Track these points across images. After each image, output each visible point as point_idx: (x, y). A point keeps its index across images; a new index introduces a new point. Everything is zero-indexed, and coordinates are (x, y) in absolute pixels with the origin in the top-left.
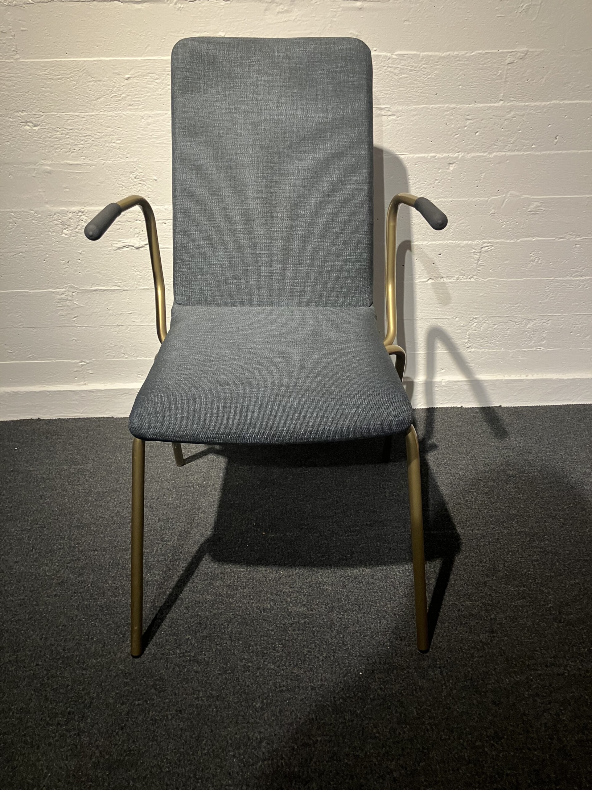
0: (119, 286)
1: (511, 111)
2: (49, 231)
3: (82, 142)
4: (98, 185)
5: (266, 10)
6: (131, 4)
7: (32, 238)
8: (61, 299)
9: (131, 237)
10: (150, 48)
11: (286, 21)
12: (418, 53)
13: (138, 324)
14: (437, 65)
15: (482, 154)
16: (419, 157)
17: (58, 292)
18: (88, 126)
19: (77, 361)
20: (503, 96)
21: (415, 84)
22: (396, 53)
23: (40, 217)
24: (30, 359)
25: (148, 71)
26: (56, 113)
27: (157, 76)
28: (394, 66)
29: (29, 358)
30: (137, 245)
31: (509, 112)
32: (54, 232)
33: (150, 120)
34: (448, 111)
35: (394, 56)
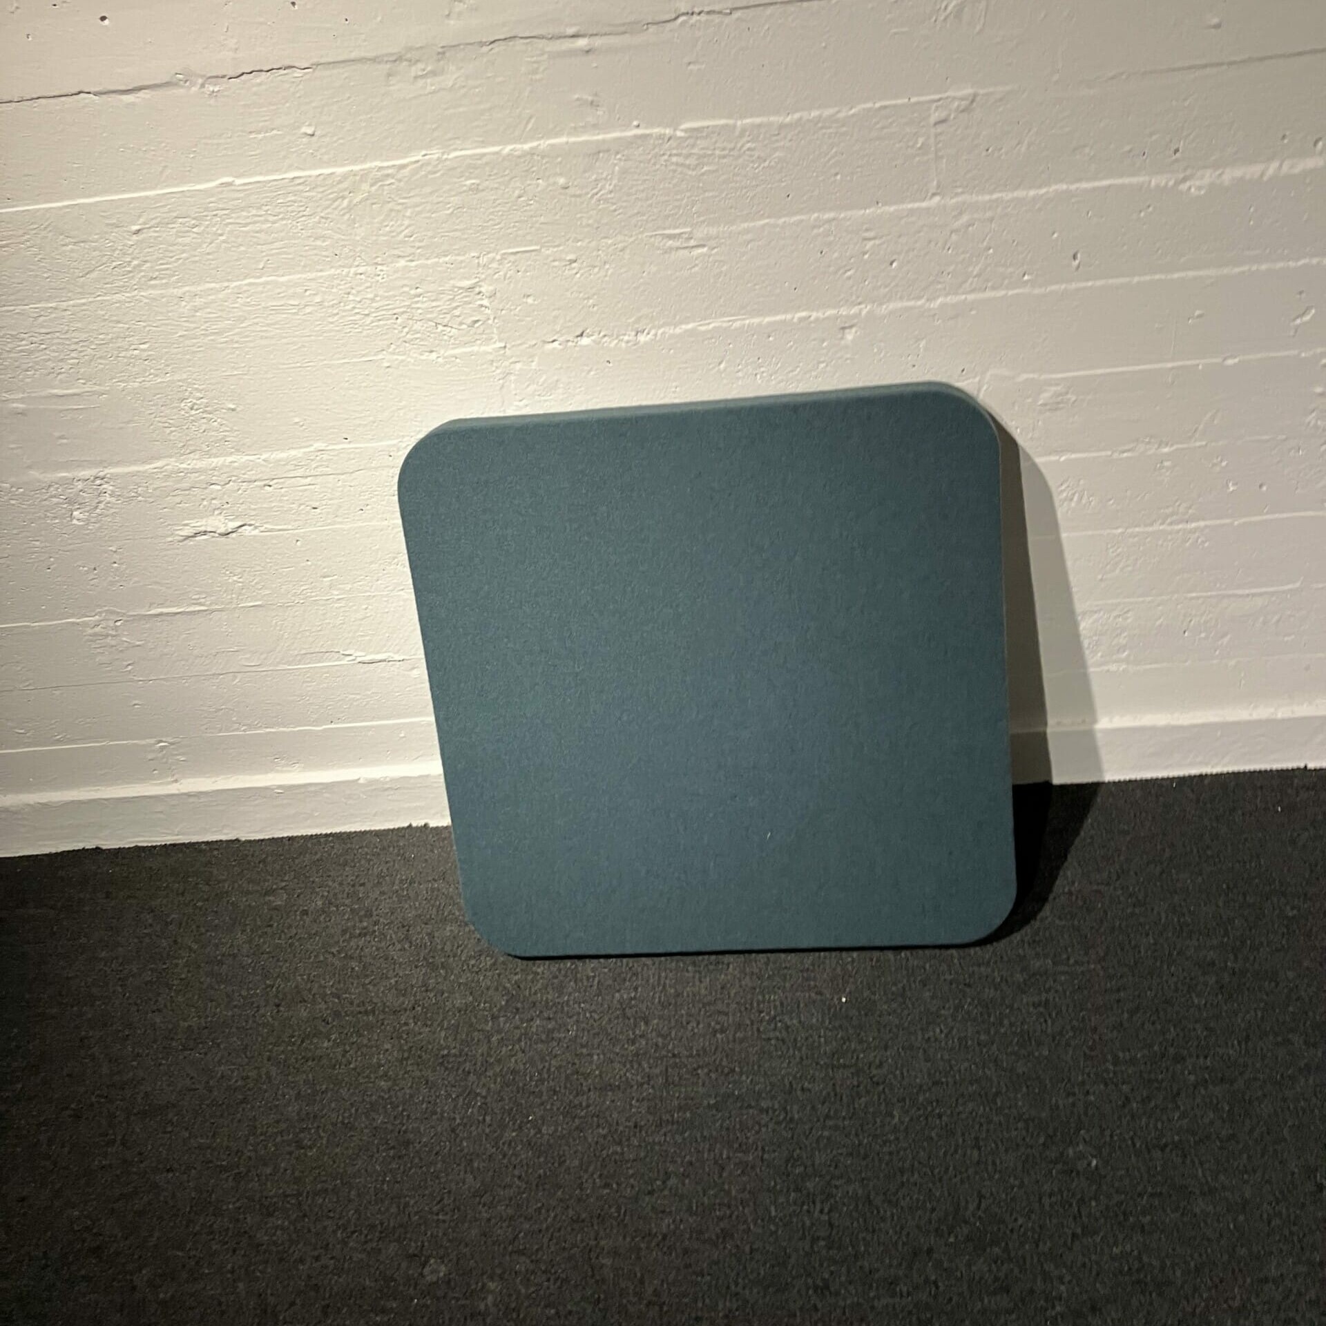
0: (201, 604)
1: (961, 213)
2: (46, 516)
3: (74, 354)
4: (121, 428)
5: (389, 75)
6: (113, 95)
7: (15, 532)
8: (95, 635)
9: (207, 516)
10: (168, 171)
11: (434, 92)
12: (731, 122)
13: (253, 669)
14: (777, 141)
15: (911, 303)
16: (775, 322)
17: (86, 624)
18: (79, 325)
19: (152, 741)
20: (938, 186)
21: (736, 182)
22: (683, 127)
23: (22, 494)
24: (59, 742)
25: (175, 214)
26: (12, 308)
27: (193, 222)
28: (684, 152)
29: (58, 740)
30: (222, 530)
31: (956, 217)
32: (55, 518)
33: (198, 301)
34: (820, 227)
35: (679, 134)
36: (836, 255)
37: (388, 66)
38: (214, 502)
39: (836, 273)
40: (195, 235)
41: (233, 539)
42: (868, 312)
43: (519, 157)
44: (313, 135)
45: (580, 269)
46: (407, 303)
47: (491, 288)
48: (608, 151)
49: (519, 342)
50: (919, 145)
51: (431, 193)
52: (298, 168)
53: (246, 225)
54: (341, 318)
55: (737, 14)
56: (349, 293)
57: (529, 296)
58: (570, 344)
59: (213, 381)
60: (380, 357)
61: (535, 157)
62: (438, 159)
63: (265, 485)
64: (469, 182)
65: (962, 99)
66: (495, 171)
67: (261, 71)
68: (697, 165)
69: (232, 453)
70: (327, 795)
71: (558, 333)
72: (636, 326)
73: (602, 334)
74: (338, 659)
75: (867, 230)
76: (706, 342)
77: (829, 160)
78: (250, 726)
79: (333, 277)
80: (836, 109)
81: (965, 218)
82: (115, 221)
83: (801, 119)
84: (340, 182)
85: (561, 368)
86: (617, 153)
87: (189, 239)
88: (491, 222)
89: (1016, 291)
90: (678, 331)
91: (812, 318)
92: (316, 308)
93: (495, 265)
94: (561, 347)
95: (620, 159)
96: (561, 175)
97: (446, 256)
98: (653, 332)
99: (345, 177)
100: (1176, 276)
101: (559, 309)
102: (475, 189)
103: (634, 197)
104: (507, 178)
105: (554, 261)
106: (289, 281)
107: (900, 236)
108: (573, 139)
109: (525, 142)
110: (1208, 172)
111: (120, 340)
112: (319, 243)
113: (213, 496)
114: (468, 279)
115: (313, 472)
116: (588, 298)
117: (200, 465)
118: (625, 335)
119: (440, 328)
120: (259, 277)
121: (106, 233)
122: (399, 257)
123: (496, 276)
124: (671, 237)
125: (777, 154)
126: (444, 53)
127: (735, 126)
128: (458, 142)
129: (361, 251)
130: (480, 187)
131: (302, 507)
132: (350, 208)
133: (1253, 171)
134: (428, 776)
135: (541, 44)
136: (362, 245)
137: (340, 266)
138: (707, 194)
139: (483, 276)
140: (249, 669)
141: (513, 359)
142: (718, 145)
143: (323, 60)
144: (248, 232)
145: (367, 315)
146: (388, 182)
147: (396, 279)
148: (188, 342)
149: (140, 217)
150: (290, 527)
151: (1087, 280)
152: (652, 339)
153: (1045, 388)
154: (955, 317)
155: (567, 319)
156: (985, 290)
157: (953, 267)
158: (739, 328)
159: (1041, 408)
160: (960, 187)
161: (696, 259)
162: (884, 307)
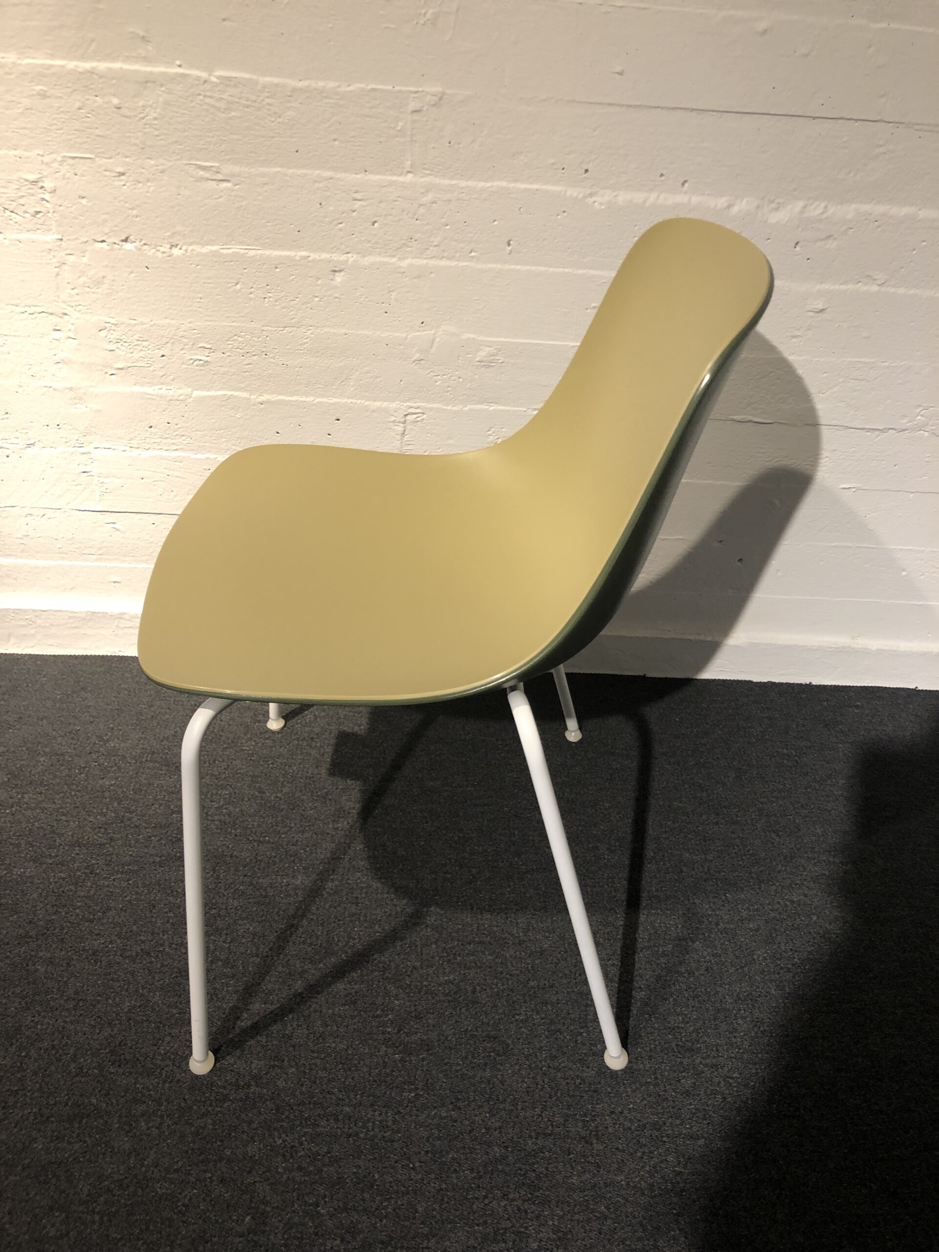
1: (427, 191)
12: (255, 77)
14: (290, 101)
15: (386, 260)
16: (281, 256)
20: (412, 166)
21: (256, 130)
22: (216, 74)
28: (216, 95)
31: (425, 194)
34: (320, 182)
35: (213, 79)
36: (331, 208)
39: (331, 223)
42: (354, 261)
43: (81, 73)
45: (127, 181)
47: (52, 185)
48: (154, 82)
49: (74, 237)
50: (399, 128)
57: (83, 197)
58: (116, 246)
61: (95, 76)
62: (14, 63)
64: (38, 88)
65: (433, 95)
66: (60, 82)
68: (226, 109)
71: (106, 234)
72: (171, 240)
73: (143, 242)
75: (355, 193)
76: (226, 264)
80: (337, 84)
81: (430, 197)
83: (309, 86)
85: (107, 266)
86: (162, 86)
88: (55, 127)
89: (465, 264)
90: (206, 249)
91: (310, 259)
93: (56, 165)
94: (108, 248)
95: (164, 92)
96: (115, 95)
97: (16, 150)
100: (580, 272)
101: (108, 214)
102: (43, 95)
103: (173, 127)
104: (70, 90)
105: (106, 170)
107: (380, 202)
108: (126, 66)
109: (86, 62)
110: (607, 192)
114: (33, 173)
116: (133, 209)
118: (161, 246)
119: (7, 213)
123: (57, 175)
124: (203, 168)
125: (289, 113)
128: (32, 51)
130: (47, 94)
133: (639, 197)
138: (233, 137)
139: (45, 173)
141: (68, 252)
142: (243, 95)
151: (517, 264)
152: (184, 254)
153: (481, 348)
154: (419, 277)
155: (115, 224)
156: (442, 258)
157: (419, 235)
158: (253, 257)
159: (478, 363)
160: (428, 170)
161: (222, 191)
162: (366, 259)
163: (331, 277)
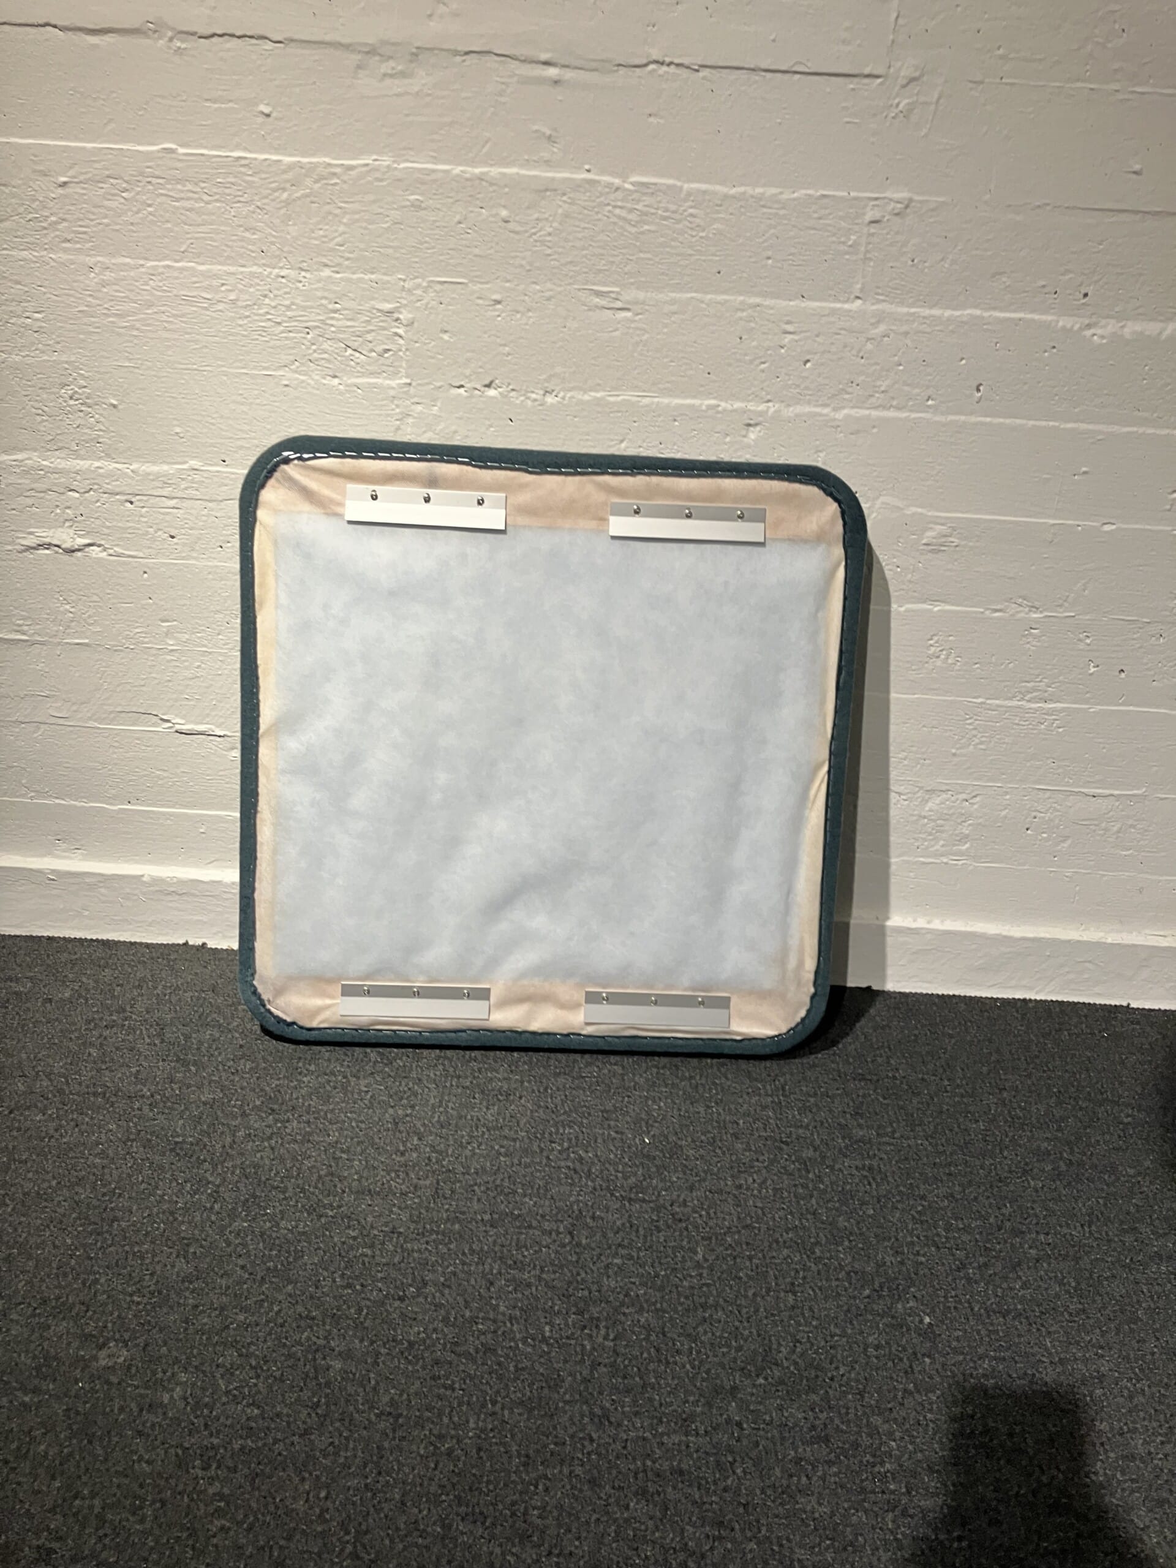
36: (754, 343)
37: (359, 57)
38: (68, 511)
39: (751, 362)
40: (123, 201)
41: (78, 559)
42: (775, 412)
43: (467, 179)
44: (268, 116)
45: (503, 311)
46: (321, 318)
47: (410, 316)
48: (555, 190)
49: (426, 381)
50: (850, 243)
51: (374, 202)
52: (245, 149)
53: (177, 200)
54: (250, 322)
55: (705, 73)
56: (265, 296)
57: (446, 332)
58: (477, 392)
59: (102, 370)
60: (281, 373)
61: (484, 183)
62: (388, 167)
63: (127, 501)
64: (412, 197)
65: (898, 202)
66: (441, 191)
67: (232, 36)
68: (637, 222)
69: (100, 458)
70: (103, 890)
71: (467, 377)
72: (546, 385)
73: (511, 387)
74: (154, 725)
75: (788, 323)
76: (612, 415)
77: (765, 241)
78: (40, 794)
79: (252, 275)
80: (779, 190)
81: (882, 328)
82: (42, 168)
83: (744, 193)
84: (284, 172)
85: (460, 418)
86: (564, 194)
87: (116, 203)
88: (426, 245)
89: (919, 415)
90: (586, 397)
91: (720, 408)
92: (227, 306)
93: (419, 292)
94: (465, 394)
95: (565, 202)
96: (504, 207)
97: (372, 273)
98: (561, 394)
99: (291, 167)
100: (1070, 425)
101: (473, 351)
102: (417, 206)
103: (571, 244)
104: (451, 200)
105: (479, 298)
106: (209, 271)
107: (817, 336)
108: (523, 172)
109: (476, 167)
110: (1113, 321)
111: (14, 304)
112: (247, 235)
113: (68, 504)
114: (388, 302)
115: (178, 495)
116: (505, 345)
117: (63, 464)
118: (533, 392)
119: (350, 351)
120: (177, 261)
121: (31, 180)
122: (326, 265)
123: (418, 304)
124: (598, 294)
125: (715, 226)
126: (416, 55)
127: (681, 188)
128: (412, 153)
129: (290, 252)
130: (423, 205)
131: (160, 533)
132: (288, 203)
133: (1152, 328)
134: (219, 882)
135: (514, 64)
136: (291, 245)
137: (264, 265)
138: (642, 255)
139: (404, 302)
140: (53, 720)
141: (416, 400)
142: (661, 205)
143: (296, 37)
144: (178, 208)
145: (279, 323)
146: (333, 182)
147: (316, 289)
148: (85, 320)
149: (71, 168)
150: (141, 555)
151: (986, 416)
152: (559, 402)
153: (931, 526)
154: (857, 432)
155: (480, 364)
156: (891, 406)
157: (863, 378)
158: (647, 406)
159: (925, 547)
160: (882, 294)
161: (619, 323)
162: (791, 409)
163: (744, 432)
